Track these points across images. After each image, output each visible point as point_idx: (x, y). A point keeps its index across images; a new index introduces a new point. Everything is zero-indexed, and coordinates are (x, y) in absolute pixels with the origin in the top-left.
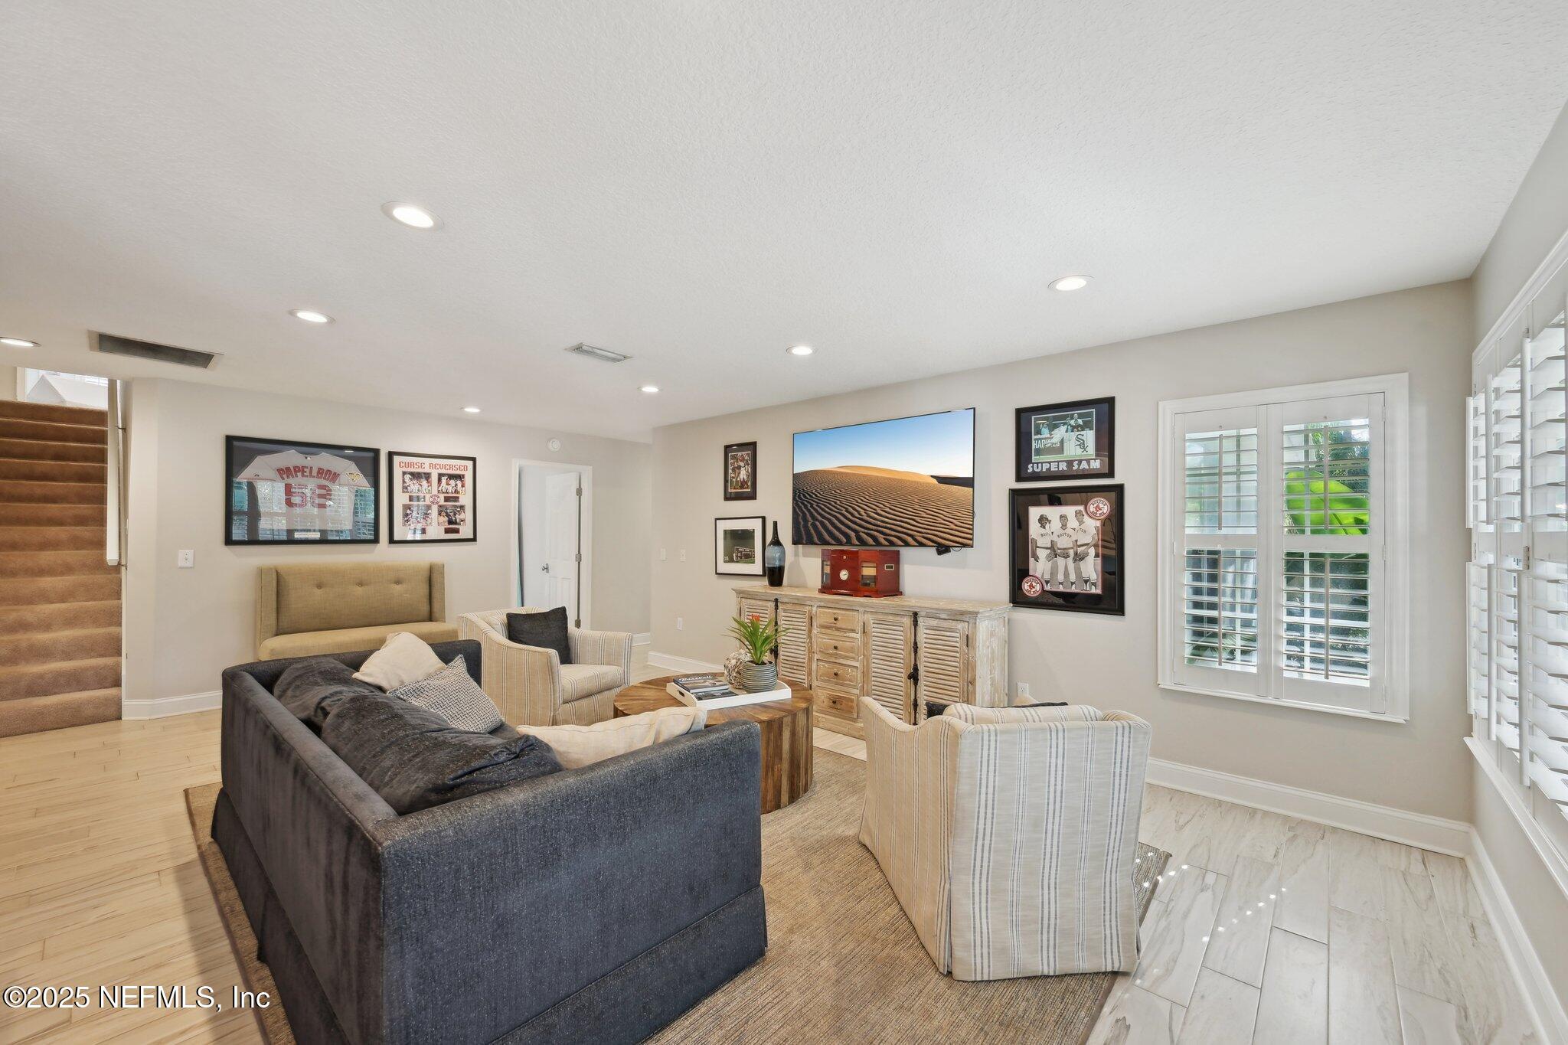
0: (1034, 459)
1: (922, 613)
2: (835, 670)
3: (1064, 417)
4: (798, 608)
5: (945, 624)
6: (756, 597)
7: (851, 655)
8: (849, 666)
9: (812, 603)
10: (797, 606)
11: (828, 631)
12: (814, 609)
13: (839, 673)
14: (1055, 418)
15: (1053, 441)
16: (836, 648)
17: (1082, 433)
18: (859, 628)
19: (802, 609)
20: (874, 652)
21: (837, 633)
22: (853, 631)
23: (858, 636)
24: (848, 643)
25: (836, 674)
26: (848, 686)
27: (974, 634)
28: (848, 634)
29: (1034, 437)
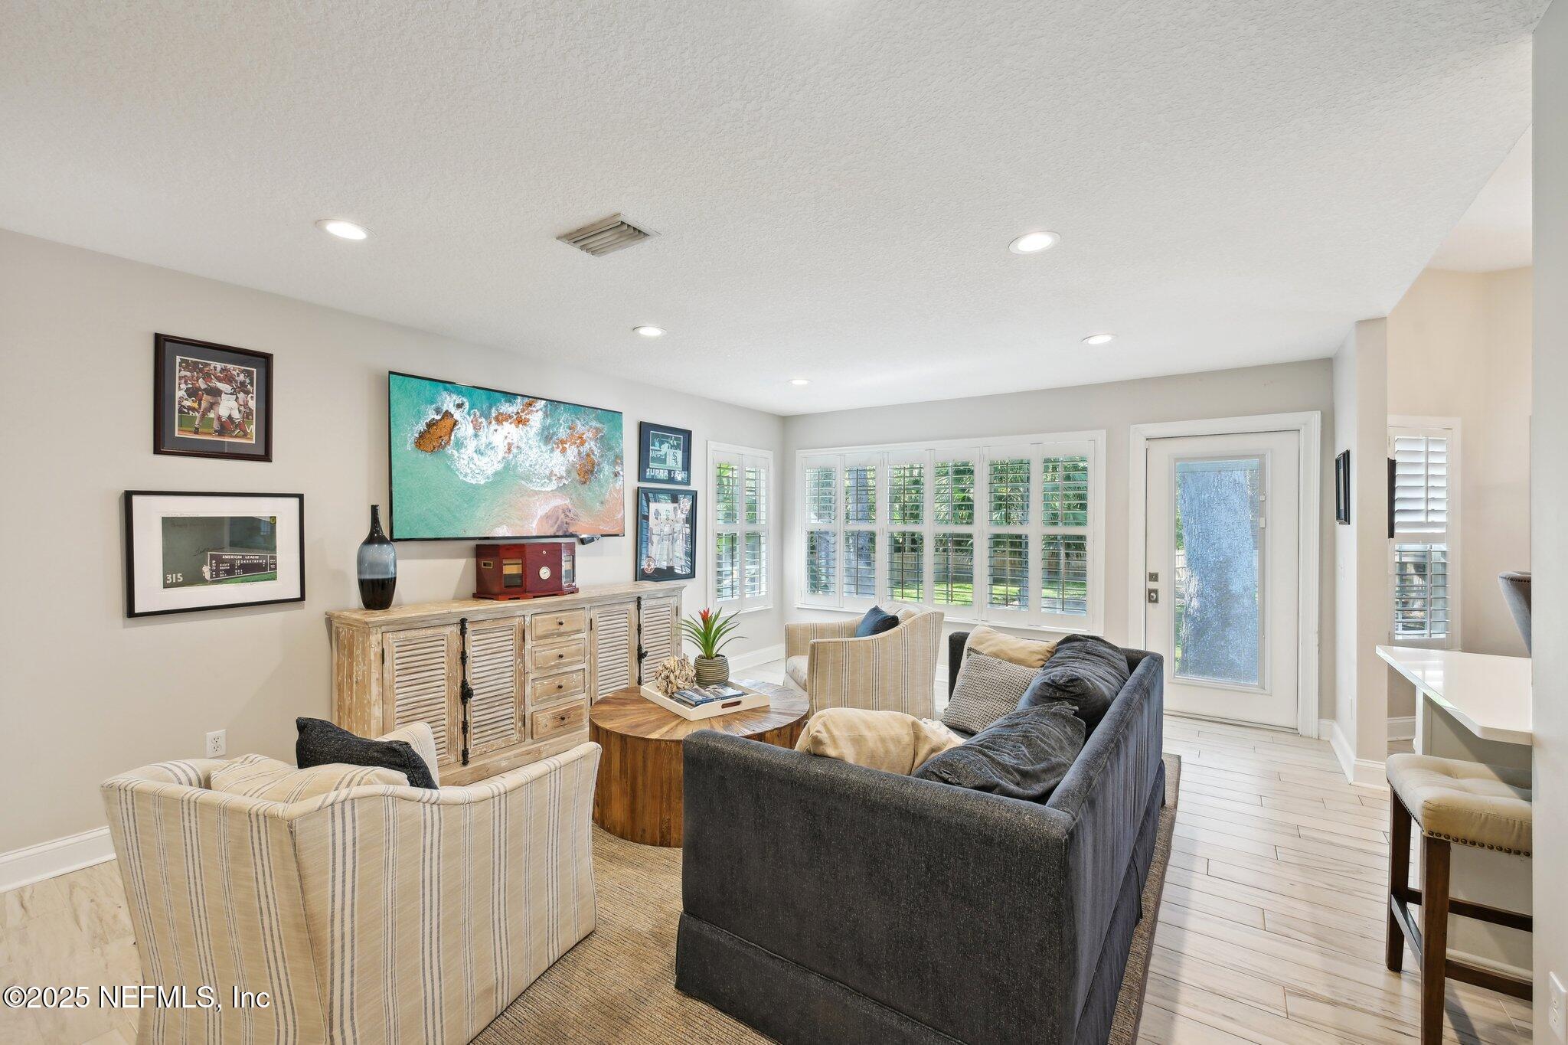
0: (652, 465)
1: (644, 597)
2: (557, 683)
3: (667, 437)
4: (502, 623)
5: (662, 602)
6: (415, 625)
7: (576, 658)
8: (572, 672)
9: (523, 613)
10: (501, 622)
11: (549, 641)
12: (528, 619)
13: (562, 684)
14: (663, 436)
15: (661, 453)
16: (561, 656)
17: (676, 451)
18: (586, 626)
19: (508, 623)
20: (600, 647)
21: (559, 640)
22: (578, 631)
23: (584, 635)
24: (573, 647)
25: (560, 687)
26: (572, 694)
27: (681, 604)
28: (572, 637)
29: (651, 447)
